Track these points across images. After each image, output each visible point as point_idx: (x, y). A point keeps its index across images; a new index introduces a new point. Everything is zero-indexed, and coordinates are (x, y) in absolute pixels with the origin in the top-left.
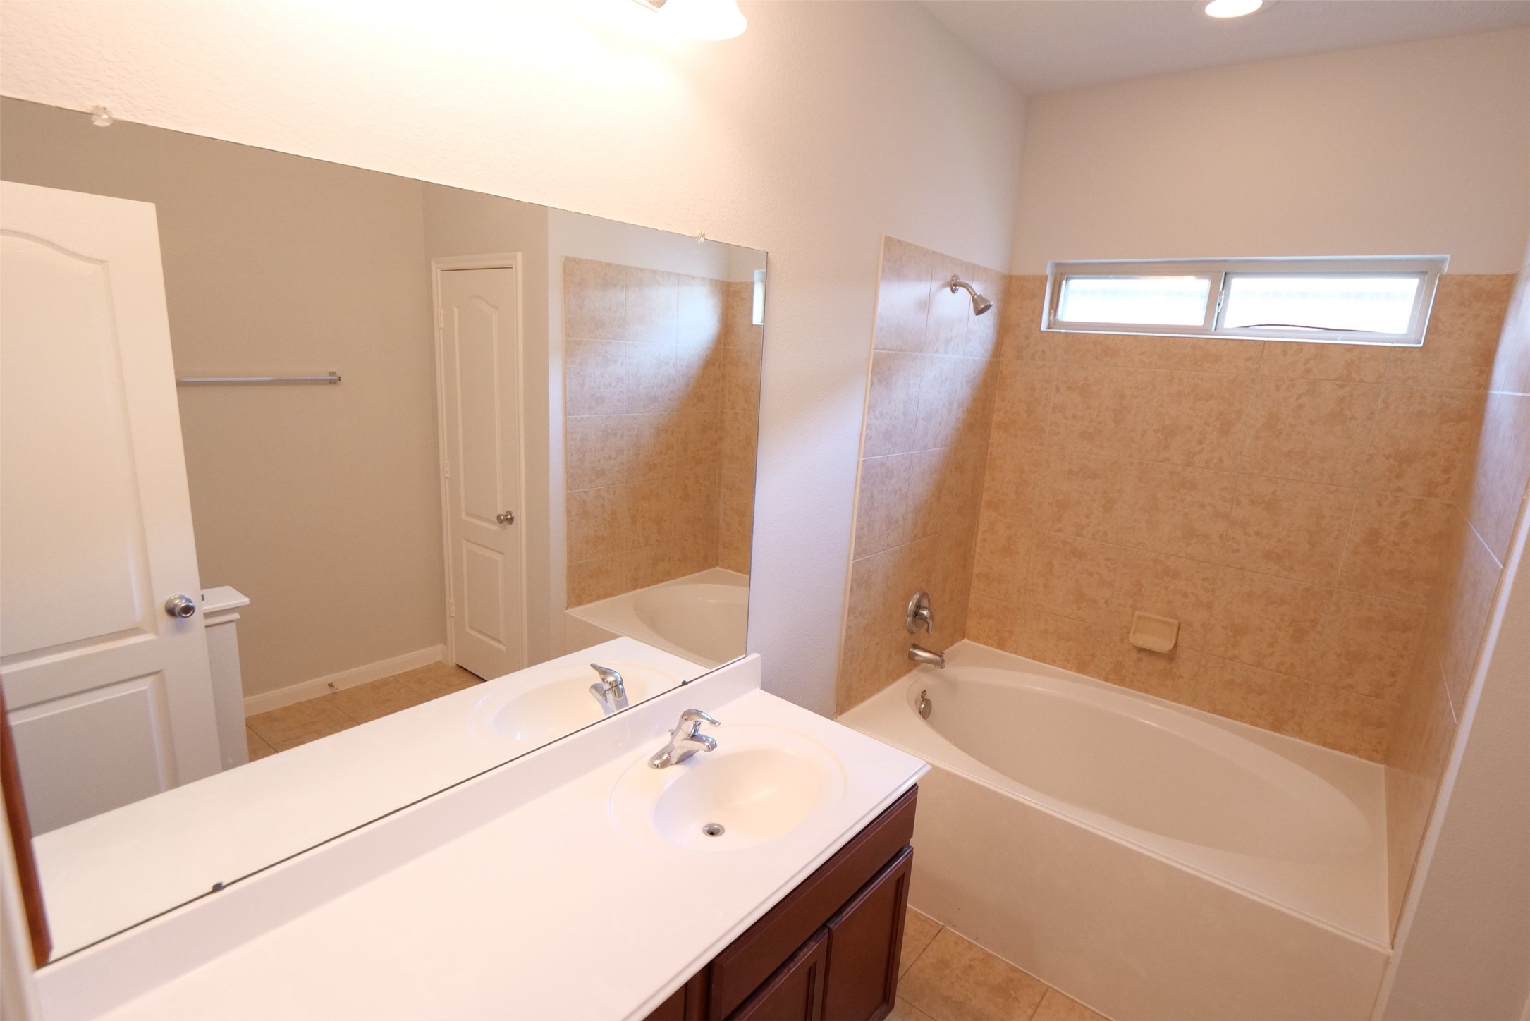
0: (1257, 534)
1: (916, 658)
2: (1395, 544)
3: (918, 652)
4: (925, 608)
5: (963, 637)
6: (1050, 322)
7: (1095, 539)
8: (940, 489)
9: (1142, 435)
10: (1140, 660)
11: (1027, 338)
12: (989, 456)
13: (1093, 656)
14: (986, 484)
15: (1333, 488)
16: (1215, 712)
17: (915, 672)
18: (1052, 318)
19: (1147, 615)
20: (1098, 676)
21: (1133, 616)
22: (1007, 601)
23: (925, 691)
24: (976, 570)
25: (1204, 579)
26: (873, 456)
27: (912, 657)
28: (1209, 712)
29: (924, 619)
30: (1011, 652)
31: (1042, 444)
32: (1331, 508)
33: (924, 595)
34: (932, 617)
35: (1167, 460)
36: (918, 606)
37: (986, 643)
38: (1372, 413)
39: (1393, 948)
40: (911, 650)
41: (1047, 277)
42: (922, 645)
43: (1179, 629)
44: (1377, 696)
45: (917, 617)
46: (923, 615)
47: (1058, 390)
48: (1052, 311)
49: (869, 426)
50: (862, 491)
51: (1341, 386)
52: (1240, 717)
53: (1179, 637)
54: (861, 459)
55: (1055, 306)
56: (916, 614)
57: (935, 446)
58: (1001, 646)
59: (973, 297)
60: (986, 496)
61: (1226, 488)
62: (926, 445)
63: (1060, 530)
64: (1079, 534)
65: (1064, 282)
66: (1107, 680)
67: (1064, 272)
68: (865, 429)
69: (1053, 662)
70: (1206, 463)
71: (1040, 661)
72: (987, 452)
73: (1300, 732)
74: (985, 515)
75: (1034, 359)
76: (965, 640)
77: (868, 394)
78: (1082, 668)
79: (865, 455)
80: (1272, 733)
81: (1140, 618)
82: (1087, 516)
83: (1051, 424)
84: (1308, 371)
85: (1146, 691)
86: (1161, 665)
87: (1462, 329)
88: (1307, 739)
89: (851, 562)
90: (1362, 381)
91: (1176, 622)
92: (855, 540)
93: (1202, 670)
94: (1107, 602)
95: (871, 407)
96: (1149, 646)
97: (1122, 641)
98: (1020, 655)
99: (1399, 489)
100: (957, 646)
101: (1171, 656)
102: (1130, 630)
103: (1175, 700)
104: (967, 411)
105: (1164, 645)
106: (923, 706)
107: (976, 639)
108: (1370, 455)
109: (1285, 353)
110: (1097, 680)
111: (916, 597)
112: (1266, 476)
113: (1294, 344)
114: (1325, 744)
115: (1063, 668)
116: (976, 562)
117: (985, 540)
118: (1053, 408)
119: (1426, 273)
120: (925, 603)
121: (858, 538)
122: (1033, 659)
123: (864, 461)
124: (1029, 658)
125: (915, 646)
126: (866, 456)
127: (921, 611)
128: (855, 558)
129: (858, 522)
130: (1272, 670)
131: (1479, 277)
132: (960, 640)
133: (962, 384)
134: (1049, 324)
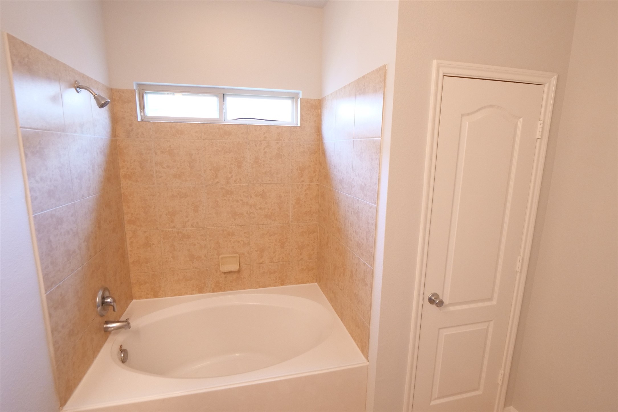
0: (261, 208)
1: (110, 329)
2: (305, 202)
3: (110, 325)
4: (108, 297)
5: (132, 299)
6: (142, 116)
7: (193, 227)
8: (98, 222)
9: (205, 172)
10: (226, 277)
11: (131, 125)
12: (123, 195)
13: (205, 283)
14: (125, 211)
15: (282, 184)
16: (260, 287)
17: (111, 337)
18: (142, 114)
19: (225, 256)
20: (209, 291)
21: (219, 258)
22: (153, 272)
23: (121, 346)
24: (131, 260)
25: (245, 233)
26: (42, 211)
27: (107, 330)
28: (258, 288)
29: (109, 304)
30: (162, 297)
31: (154, 184)
32: (283, 193)
33: (105, 289)
34: (114, 301)
35: (218, 183)
36: (103, 298)
37: (147, 298)
38: (289, 153)
39: (368, 361)
40: (105, 326)
41: (135, 90)
42: (111, 319)
43: (239, 258)
44: (310, 259)
45: (104, 304)
46: (107, 302)
47: (156, 153)
48: (142, 111)
49: (32, 189)
50: (39, 240)
51: (278, 143)
52: (269, 285)
53: (240, 261)
54: (32, 216)
55: (142, 108)
56: (103, 303)
57: (89, 195)
58: (155, 296)
59: (94, 96)
60: (126, 218)
61: (245, 191)
62: (83, 196)
63: (174, 227)
64: (184, 227)
65: (145, 95)
66: (214, 291)
67: (143, 89)
68: (28, 192)
69: (186, 293)
70: (235, 182)
71: (179, 295)
72: (121, 193)
73: (291, 283)
74: (129, 229)
75: (138, 137)
76: (134, 301)
77: (24, 163)
78: (201, 291)
79: (34, 212)
80: (282, 287)
81: (222, 258)
82: (187, 217)
83: (156, 172)
84: (265, 137)
85: (231, 290)
86: (235, 276)
87: (310, 119)
88: (293, 284)
89: (44, 296)
90: (284, 141)
91: (238, 255)
92: (43, 278)
93: (252, 272)
94: (205, 256)
95: (30, 174)
96: (230, 270)
97: (216, 271)
98: (168, 297)
99: (303, 181)
100: (130, 306)
101: (239, 271)
102: (219, 265)
103: (244, 289)
104: (104, 170)
105: (235, 267)
106: (122, 355)
107: (140, 297)
108: (292, 170)
109: (256, 130)
110: (209, 294)
111: (100, 294)
112: (259, 184)
113: (258, 126)
114: (299, 283)
115: (192, 294)
116: (129, 256)
117: (132, 242)
118: (155, 163)
119: (294, 98)
120: (107, 294)
121: (46, 276)
122: (175, 296)
123: (35, 217)
124: (173, 296)
125: (107, 323)
126: (36, 213)
127: (106, 300)
128: (46, 291)
129: (42, 264)
130: (277, 262)
131: (311, 99)
132: (131, 302)
133: (98, 154)
134: (142, 118)
